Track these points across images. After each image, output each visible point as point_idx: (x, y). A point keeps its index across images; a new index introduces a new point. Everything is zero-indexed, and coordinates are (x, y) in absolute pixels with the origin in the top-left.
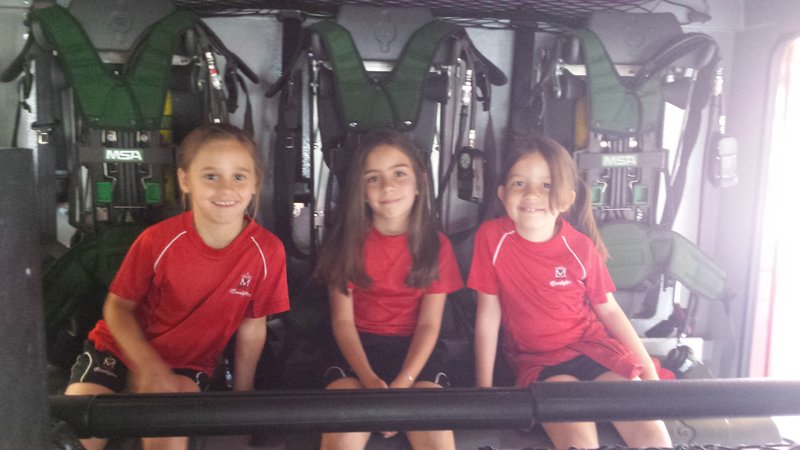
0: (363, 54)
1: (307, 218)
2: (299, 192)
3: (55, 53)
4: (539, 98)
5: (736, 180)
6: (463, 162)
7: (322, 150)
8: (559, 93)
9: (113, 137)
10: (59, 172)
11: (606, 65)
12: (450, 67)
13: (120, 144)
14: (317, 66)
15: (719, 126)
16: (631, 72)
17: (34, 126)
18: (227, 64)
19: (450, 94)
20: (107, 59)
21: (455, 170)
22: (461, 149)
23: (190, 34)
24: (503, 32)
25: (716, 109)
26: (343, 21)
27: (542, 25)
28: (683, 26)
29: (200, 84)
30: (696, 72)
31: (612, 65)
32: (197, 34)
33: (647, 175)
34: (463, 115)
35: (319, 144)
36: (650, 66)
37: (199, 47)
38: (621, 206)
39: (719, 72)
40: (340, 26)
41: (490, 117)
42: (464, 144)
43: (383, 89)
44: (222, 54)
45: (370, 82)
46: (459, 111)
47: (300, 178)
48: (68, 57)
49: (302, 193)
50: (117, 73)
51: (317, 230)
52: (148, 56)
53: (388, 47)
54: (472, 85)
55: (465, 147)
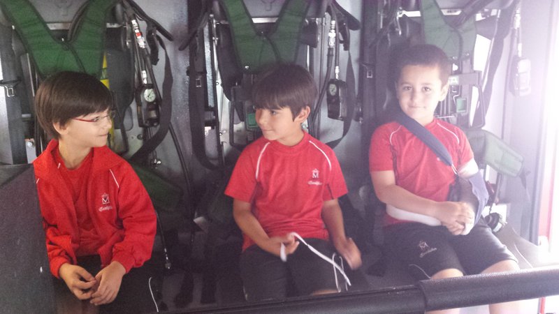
0: (252, 14)
1: (214, 138)
2: (207, 119)
3: (13, 27)
4: (385, 38)
6: (331, 90)
7: (222, 85)
8: (400, 33)
10: (24, 116)
11: (435, 10)
12: (317, 19)
15: (518, 51)
16: (448, 12)
18: (148, 27)
19: (319, 39)
20: (52, 27)
21: (325, 97)
22: (329, 81)
23: (119, 7)
25: (516, 39)
29: (127, 43)
30: (500, 11)
31: (440, 9)
32: (123, 5)
33: (465, 90)
34: (329, 56)
35: (219, 81)
37: (127, 17)
38: (447, 114)
39: (518, 11)
41: (349, 54)
42: (331, 77)
43: (268, 39)
44: (143, 19)
45: (259, 34)
46: (326, 52)
47: (207, 108)
48: (25, 31)
49: (209, 119)
50: (63, 39)
51: (222, 145)
52: (86, 26)
53: (271, 6)
54: (335, 32)
55: (332, 80)
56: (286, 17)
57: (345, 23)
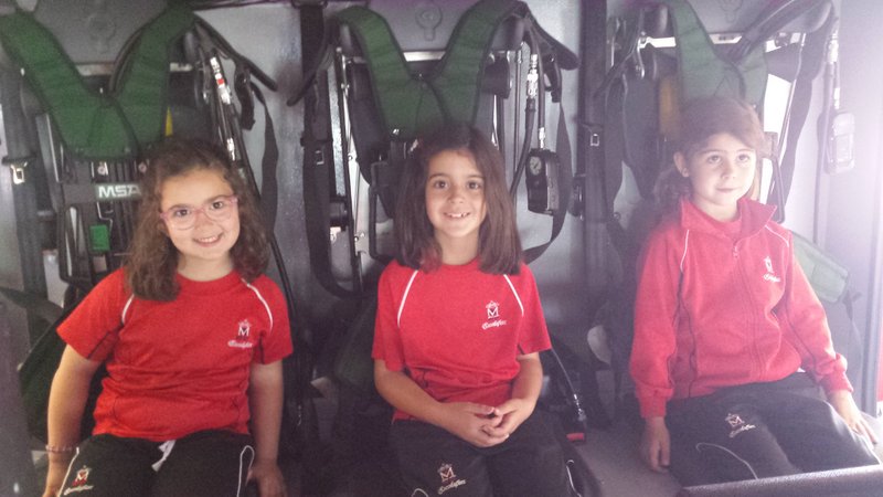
0: (402, 45)
1: (346, 245)
2: (334, 215)
3: (23, 71)
4: (620, 81)
5: (853, 163)
6: (532, 167)
7: (357, 160)
9: (104, 170)
10: (42, 213)
11: (698, 37)
12: (509, 52)
13: (113, 177)
15: (834, 101)
16: (720, 39)
17: (5, 161)
18: (237, 70)
19: (511, 84)
20: (85, 71)
21: (523, 178)
22: (529, 152)
23: (189, 37)
25: (832, 82)
26: (377, 6)
29: (205, 96)
30: (804, 35)
31: (707, 35)
32: (196, 35)
34: (529, 111)
35: (353, 153)
37: (201, 53)
39: (835, 35)
40: (373, 12)
41: (561, 108)
42: (533, 145)
43: (430, 86)
44: (229, 57)
45: (414, 76)
46: (523, 105)
47: (334, 197)
48: (41, 77)
49: (338, 215)
50: (101, 90)
51: (359, 256)
52: (138, 68)
53: (434, 34)
54: (538, 72)
55: (533, 150)
56: (459, 50)
57: (553, 57)
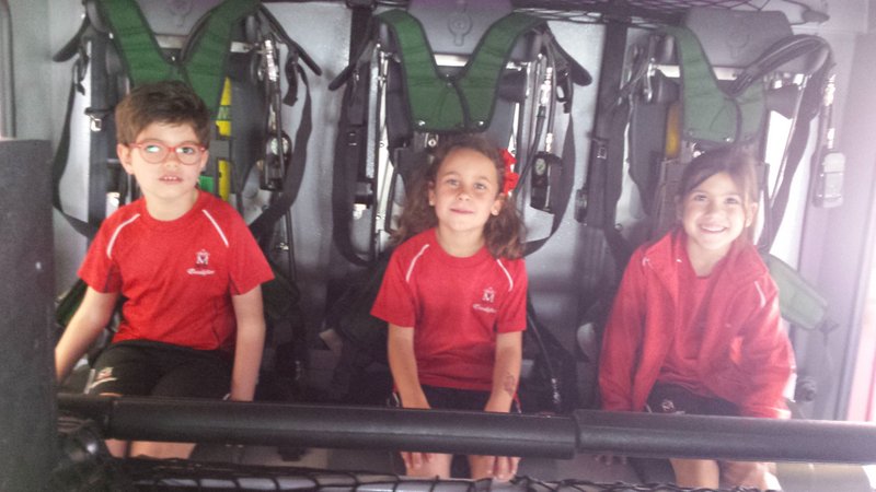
0: (434, 47)
1: (369, 221)
2: (360, 193)
3: (111, 36)
4: (626, 101)
5: (840, 200)
6: (537, 167)
7: (389, 148)
10: (111, 161)
11: (703, 67)
12: (530, 64)
14: (386, 58)
15: (828, 140)
17: (88, 111)
18: (289, 53)
19: (528, 93)
20: (164, 44)
21: (529, 177)
22: (534, 154)
23: (251, 20)
24: (594, 26)
25: (826, 121)
26: (414, 11)
27: (636, 20)
28: (793, 27)
29: (259, 73)
30: (807, 78)
31: (711, 68)
32: (257, 20)
34: (541, 117)
35: (385, 141)
36: (753, 70)
37: (259, 35)
39: (832, 79)
40: (411, 17)
41: (571, 118)
42: (540, 148)
43: (455, 86)
44: (284, 42)
45: (441, 76)
46: (536, 112)
48: (123, 40)
49: (364, 193)
50: (173, 59)
51: (379, 234)
52: (207, 42)
53: (463, 40)
54: (552, 84)
55: (540, 152)
56: (482, 56)
